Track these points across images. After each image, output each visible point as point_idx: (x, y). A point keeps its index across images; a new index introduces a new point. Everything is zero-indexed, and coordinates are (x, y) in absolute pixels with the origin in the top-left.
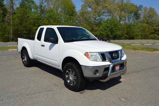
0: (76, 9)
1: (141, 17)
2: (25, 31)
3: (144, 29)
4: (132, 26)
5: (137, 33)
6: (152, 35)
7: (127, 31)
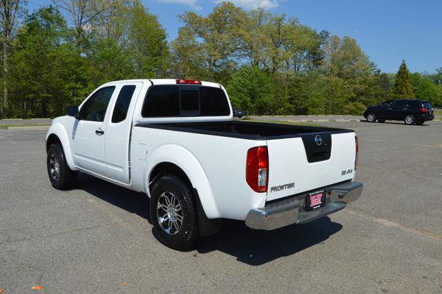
0: (167, 39)
1: (325, 59)
2: (48, 94)
3: (332, 91)
4: (302, 84)
5: (314, 99)
6: (351, 104)
7: (290, 94)
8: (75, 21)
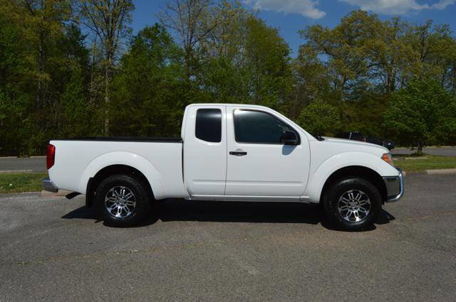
2: (150, 123)
8: (185, 41)
